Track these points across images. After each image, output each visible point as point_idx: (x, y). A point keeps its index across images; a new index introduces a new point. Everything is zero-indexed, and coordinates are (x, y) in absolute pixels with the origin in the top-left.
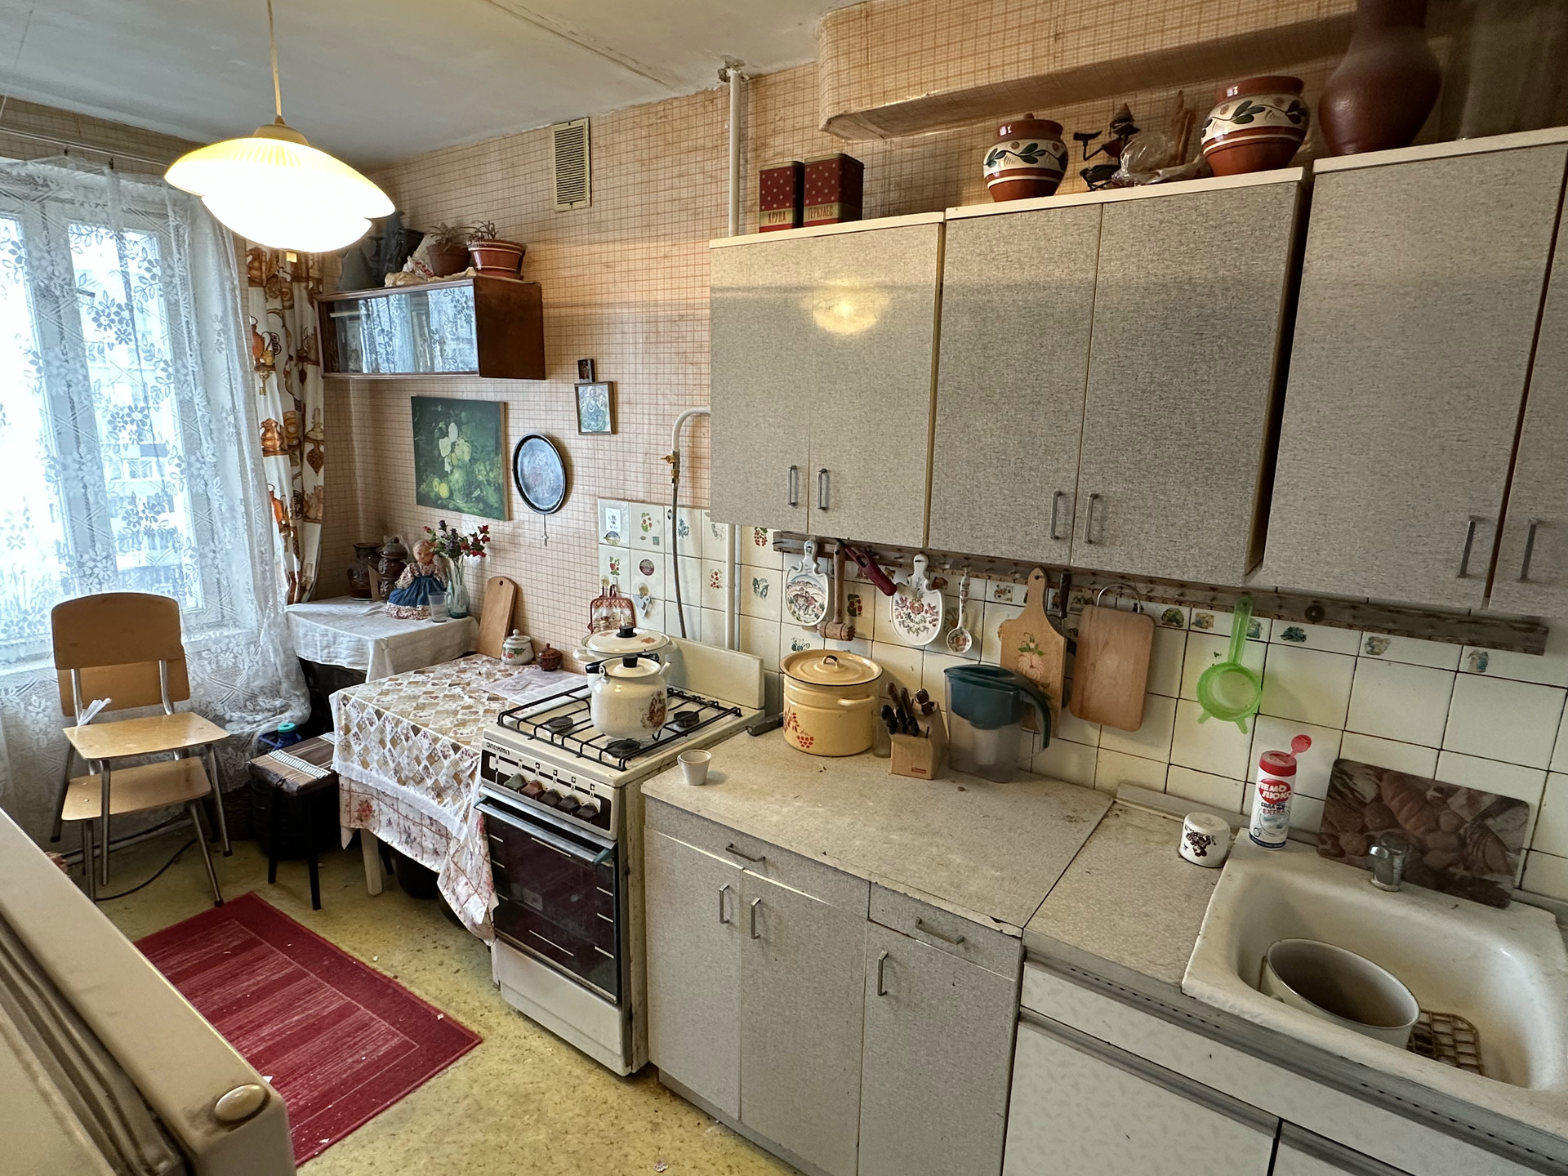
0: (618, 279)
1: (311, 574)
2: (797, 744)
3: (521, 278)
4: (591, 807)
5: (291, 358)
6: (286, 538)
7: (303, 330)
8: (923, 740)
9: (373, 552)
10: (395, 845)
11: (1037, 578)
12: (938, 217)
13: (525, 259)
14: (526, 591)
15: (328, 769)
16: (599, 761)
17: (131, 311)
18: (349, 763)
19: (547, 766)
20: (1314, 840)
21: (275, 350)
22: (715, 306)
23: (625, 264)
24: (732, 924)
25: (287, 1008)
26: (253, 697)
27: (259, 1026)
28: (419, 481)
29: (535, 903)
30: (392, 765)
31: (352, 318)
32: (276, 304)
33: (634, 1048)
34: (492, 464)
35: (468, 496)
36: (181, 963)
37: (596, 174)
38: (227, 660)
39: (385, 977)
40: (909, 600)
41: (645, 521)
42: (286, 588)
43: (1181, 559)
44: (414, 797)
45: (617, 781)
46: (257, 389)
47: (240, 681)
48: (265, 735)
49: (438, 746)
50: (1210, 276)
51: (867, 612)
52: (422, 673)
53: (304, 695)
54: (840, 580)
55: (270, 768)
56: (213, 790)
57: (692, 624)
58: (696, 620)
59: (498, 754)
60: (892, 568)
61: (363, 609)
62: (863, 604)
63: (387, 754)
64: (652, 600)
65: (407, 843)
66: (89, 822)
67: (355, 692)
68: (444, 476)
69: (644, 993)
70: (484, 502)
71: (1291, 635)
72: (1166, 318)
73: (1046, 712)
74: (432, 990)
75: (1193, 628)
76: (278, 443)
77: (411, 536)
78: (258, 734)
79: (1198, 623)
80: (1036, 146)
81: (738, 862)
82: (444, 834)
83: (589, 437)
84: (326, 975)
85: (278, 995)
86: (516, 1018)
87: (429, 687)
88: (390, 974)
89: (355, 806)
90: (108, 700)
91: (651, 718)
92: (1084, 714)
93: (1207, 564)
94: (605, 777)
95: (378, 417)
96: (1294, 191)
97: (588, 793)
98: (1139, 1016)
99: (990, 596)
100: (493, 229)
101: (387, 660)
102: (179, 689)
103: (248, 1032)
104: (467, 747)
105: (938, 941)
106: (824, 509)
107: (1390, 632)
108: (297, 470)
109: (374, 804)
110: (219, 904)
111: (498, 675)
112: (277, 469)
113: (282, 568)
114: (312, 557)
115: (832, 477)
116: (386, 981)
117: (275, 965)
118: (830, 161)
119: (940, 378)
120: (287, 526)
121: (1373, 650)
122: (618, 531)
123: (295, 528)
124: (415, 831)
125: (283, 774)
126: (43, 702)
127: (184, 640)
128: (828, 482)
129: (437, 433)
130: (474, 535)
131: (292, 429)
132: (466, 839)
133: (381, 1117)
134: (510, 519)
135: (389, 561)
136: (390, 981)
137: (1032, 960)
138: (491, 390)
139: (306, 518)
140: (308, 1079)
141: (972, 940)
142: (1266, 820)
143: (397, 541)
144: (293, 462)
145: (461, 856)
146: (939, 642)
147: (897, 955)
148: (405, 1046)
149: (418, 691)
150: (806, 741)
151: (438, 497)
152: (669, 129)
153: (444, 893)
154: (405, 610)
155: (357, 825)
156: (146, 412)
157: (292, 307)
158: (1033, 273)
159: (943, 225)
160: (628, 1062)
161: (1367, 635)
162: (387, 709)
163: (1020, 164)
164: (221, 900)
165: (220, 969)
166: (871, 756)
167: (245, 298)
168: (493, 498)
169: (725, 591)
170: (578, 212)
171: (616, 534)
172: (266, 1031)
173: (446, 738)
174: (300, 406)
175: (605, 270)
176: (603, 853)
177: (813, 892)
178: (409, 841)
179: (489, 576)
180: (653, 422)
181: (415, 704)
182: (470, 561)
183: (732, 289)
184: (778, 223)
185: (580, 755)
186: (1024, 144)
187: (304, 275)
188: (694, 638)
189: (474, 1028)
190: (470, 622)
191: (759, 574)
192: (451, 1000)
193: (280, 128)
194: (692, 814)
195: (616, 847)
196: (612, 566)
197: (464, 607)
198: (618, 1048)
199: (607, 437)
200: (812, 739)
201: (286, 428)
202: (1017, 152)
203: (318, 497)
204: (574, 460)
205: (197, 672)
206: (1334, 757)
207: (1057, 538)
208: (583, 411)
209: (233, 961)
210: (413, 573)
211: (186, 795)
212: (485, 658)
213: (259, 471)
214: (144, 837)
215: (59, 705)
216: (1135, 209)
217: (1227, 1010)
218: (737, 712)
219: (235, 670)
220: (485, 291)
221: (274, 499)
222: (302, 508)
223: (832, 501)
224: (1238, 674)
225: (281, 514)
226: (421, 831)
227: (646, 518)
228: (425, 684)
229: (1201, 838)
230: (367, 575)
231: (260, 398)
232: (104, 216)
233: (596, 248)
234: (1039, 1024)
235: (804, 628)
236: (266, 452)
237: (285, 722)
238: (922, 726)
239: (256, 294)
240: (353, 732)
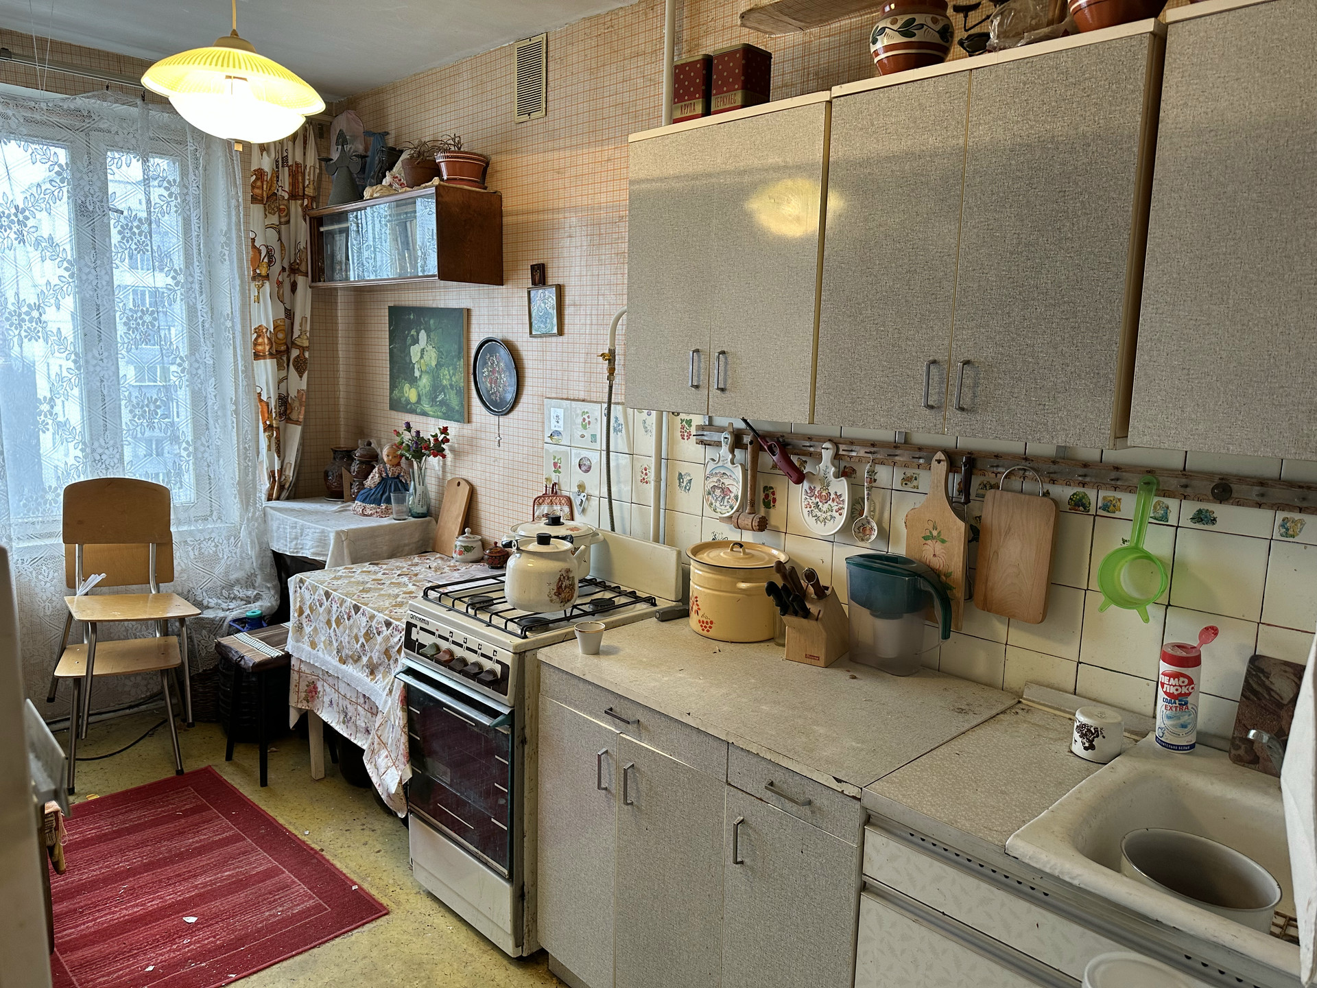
0: (567, 185)
1: (290, 473)
2: (699, 629)
3: (485, 188)
4: (492, 672)
5: (284, 269)
6: (270, 438)
7: (297, 244)
8: (813, 623)
9: (348, 455)
10: (333, 725)
11: (939, 461)
12: (824, 96)
13: (489, 170)
14: (481, 491)
15: (283, 650)
16: (505, 630)
17: (150, 224)
18: (301, 644)
19: (459, 636)
20: (1227, 746)
21: (270, 262)
22: (634, 198)
23: (573, 169)
24: (610, 792)
25: (222, 864)
26: (231, 586)
27: (195, 876)
28: (393, 386)
29: (443, 776)
30: (335, 644)
31: (341, 231)
32: (274, 219)
33: (526, 930)
34: (455, 369)
35: (433, 400)
36: (139, 818)
37: (551, 84)
38: (209, 549)
39: (312, 849)
40: (818, 489)
41: (584, 420)
42: (266, 485)
43: (1050, 422)
44: (352, 675)
45: (516, 647)
46: (252, 298)
47: (219, 570)
48: (235, 621)
49: (374, 624)
50: (1072, 132)
51: (780, 505)
52: (377, 564)
53: (274, 587)
54: (754, 473)
55: (232, 646)
56: (183, 663)
57: (623, 519)
58: (627, 516)
59: (419, 624)
60: (804, 459)
61: (332, 507)
62: (777, 496)
63: (332, 634)
64: (588, 497)
65: (344, 723)
66: (77, 680)
67: (310, 577)
68: (413, 381)
69: (535, 873)
70: (448, 406)
71: (1201, 517)
72: (1031, 178)
73: (946, 603)
74: (352, 864)
75: (1101, 512)
76: (267, 348)
77: (383, 441)
78: (229, 619)
79: (1105, 508)
80: (914, 20)
81: (617, 727)
82: (374, 711)
83: (539, 340)
84: (260, 841)
85: (216, 853)
86: (425, 898)
87: (379, 576)
88: (317, 848)
89: (303, 687)
90: (103, 575)
91: (558, 593)
92: (987, 606)
93: (1074, 427)
94: (505, 643)
95: (360, 327)
96: (1146, 42)
97: (491, 659)
98: (970, 882)
99: (897, 484)
100: (459, 142)
101: (346, 551)
102: (165, 573)
103: (184, 879)
104: (397, 623)
105: (788, 805)
106: (723, 390)
107: (1301, 510)
108: (283, 373)
109: (319, 685)
110: (180, 772)
111: (447, 569)
112: (265, 371)
113: (265, 467)
114: (292, 457)
115: (730, 359)
116: (312, 852)
117: (220, 827)
118: (735, 52)
119: (825, 253)
120: (271, 426)
121: (1288, 532)
122: (561, 429)
123: (278, 428)
124: (351, 709)
125: (242, 652)
126: (51, 572)
127: (173, 529)
128: (726, 363)
129: (409, 340)
130: (435, 436)
131: (281, 336)
132: (389, 711)
133: (285, 964)
134: (469, 422)
135: (361, 462)
136: (316, 852)
137: (873, 825)
138: (456, 295)
139: (289, 420)
140: (228, 924)
141: (817, 802)
142: (1169, 718)
143: (369, 444)
144: (280, 366)
145: (383, 731)
146: (845, 530)
147: (751, 820)
148: (318, 908)
149: (366, 578)
150: (707, 625)
151: (408, 402)
152: (615, 38)
153: (368, 767)
154: (370, 508)
155: (304, 706)
156: (156, 315)
157: (288, 222)
158: (909, 143)
159: (829, 103)
160: (518, 943)
161: (1281, 515)
162: (335, 590)
163: (900, 39)
164: (182, 769)
165: (171, 826)
166: (772, 644)
167: (247, 215)
168: (454, 402)
169: (652, 485)
170: (535, 122)
171: (559, 433)
172: (200, 880)
173: (381, 615)
174: (290, 314)
175: (556, 176)
176: (500, 718)
177: (679, 755)
178: (346, 720)
179: (449, 477)
180: (594, 322)
181: (361, 588)
182: (433, 462)
183: (647, 180)
184: (689, 114)
185: (489, 624)
186: (902, 19)
187: (301, 194)
188: (624, 533)
189: (384, 901)
190: (429, 522)
191: (684, 468)
192: (368, 875)
193: (234, 40)
194: (579, 678)
195: (512, 713)
196: (555, 464)
197: (425, 508)
198: (508, 926)
199: (554, 339)
200: (712, 623)
201: (276, 334)
202: (895, 27)
203: (300, 400)
204: (526, 362)
205: (182, 558)
206: (1250, 653)
207: (932, 407)
208: (533, 315)
209: (183, 821)
210: (381, 474)
211: (162, 665)
212: (438, 555)
213: (249, 374)
214: (127, 711)
215: (64, 578)
216: (1001, 73)
217: (1047, 870)
218: (651, 601)
219: (215, 559)
220: (446, 199)
221: (261, 401)
222: (286, 411)
223: (729, 381)
224: (1145, 561)
225: (266, 415)
226: (356, 709)
227: (586, 417)
228: (376, 573)
229: (1089, 730)
230: (341, 476)
231: (254, 306)
232: (134, 142)
233: (550, 156)
234: (882, 895)
235: (722, 519)
236: (257, 356)
237: (255, 609)
238: (813, 608)
239: (257, 210)
240: (306, 614)
